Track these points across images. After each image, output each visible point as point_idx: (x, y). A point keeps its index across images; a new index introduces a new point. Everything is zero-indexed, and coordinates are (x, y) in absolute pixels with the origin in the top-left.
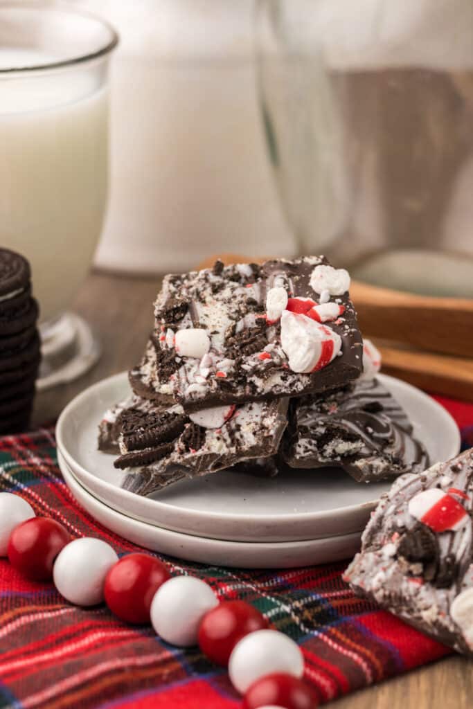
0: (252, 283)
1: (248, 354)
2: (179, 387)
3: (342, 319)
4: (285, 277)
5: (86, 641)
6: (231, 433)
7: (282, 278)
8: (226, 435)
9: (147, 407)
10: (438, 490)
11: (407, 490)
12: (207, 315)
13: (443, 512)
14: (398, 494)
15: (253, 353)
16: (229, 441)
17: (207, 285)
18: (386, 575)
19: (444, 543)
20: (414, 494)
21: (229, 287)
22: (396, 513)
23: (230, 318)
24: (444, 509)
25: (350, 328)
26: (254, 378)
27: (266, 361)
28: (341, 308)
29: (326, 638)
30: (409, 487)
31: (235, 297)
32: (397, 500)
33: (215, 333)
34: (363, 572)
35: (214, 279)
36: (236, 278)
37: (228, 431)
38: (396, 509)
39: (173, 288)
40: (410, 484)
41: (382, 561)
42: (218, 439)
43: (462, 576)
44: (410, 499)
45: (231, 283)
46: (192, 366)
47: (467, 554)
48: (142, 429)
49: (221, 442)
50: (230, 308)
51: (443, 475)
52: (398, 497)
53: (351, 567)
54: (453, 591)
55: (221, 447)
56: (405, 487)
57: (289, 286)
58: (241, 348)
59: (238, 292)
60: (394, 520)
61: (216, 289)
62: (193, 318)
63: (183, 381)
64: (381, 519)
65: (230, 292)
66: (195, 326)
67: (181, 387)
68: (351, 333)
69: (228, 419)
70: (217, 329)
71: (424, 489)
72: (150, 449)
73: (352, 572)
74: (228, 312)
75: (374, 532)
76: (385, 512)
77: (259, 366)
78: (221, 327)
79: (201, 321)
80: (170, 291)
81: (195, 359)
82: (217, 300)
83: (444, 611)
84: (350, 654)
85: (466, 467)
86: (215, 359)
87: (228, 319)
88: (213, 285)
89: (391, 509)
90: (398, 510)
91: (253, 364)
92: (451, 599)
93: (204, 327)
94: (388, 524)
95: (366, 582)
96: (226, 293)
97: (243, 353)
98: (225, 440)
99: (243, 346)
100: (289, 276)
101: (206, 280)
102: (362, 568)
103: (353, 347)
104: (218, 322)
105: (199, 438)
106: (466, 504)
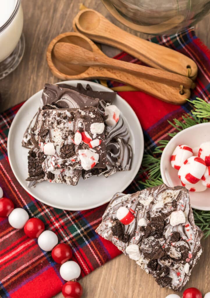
0: (71, 121)
1: (68, 158)
2: (45, 168)
3: (100, 147)
4: (82, 121)
5: (19, 250)
6: (63, 177)
7: (81, 122)
8: (61, 178)
9: (36, 150)
10: (126, 208)
11: (117, 206)
12: (54, 136)
13: (126, 221)
14: (114, 207)
15: (70, 157)
16: (62, 180)
17: (55, 121)
18: (108, 234)
19: (126, 227)
20: (119, 207)
21: (63, 122)
22: (113, 213)
23: (63, 138)
24: (127, 220)
25: (102, 151)
26: (70, 167)
27: (74, 162)
28: (100, 142)
29: (89, 246)
30: (118, 205)
31: (64, 128)
32: (114, 209)
33: (58, 145)
34: (101, 231)
35: (58, 118)
36: (65, 118)
37: (62, 176)
38: (113, 212)
39: (44, 119)
40: (118, 204)
41: (107, 228)
42: (59, 179)
43: (130, 240)
44: (118, 209)
45: (64, 121)
46: (50, 158)
47: (132, 232)
48: (34, 170)
49: (60, 180)
50: (63, 133)
51: (129, 203)
52: (114, 208)
53: (98, 228)
54: (127, 244)
55: (59, 182)
56: (117, 205)
57: (83, 127)
58: (66, 156)
59: (66, 125)
60: (112, 215)
61: (59, 123)
62: (50, 137)
63: (46, 166)
64: (108, 214)
65: (63, 125)
66: (51, 141)
67: (46, 168)
68: (102, 154)
69: (62, 173)
70: (58, 144)
71: (122, 206)
72: (37, 177)
73: (98, 230)
74: (62, 136)
75: (106, 216)
76: (110, 212)
77: (71, 163)
78: (59, 143)
79: (53, 140)
80: (42, 120)
81: (50, 156)
82: (59, 128)
83: (124, 249)
84: (96, 256)
85: (136, 201)
86: (57, 158)
87: (62, 139)
88: (57, 121)
89: (111, 212)
90: (114, 212)
91: (69, 163)
92: (126, 246)
93: (54, 142)
94: (110, 216)
95: (102, 234)
96: (62, 125)
97: (66, 157)
98: (61, 179)
99: (66, 155)
100: (83, 121)
101: (55, 118)
102: (101, 229)
103: (103, 160)
104: (59, 140)
105: (52, 177)
106: (134, 215)
